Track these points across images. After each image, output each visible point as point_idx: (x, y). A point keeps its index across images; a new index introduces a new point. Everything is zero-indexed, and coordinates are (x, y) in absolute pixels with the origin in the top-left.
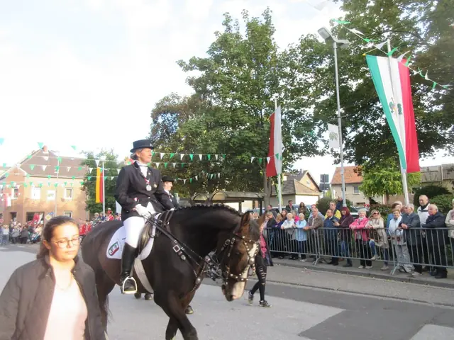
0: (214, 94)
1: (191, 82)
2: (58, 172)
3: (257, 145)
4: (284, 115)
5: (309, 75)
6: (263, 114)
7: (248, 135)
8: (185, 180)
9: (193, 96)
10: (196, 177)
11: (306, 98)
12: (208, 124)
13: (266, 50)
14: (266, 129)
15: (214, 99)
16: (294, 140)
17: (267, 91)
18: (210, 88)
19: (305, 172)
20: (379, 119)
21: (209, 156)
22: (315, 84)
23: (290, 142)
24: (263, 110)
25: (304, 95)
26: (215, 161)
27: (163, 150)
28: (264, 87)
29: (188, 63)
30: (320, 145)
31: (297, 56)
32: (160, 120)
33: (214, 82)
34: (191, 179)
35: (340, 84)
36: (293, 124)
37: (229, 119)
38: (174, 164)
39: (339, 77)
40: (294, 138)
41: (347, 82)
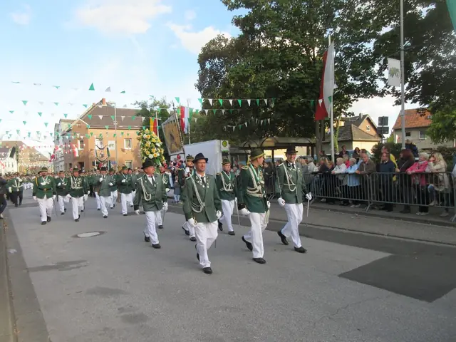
0: (262, 34)
1: (238, 22)
2: (116, 123)
3: (308, 87)
4: (339, 52)
5: (368, 4)
6: (316, 52)
7: (297, 76)
8: (234, 127)
9: (241, 37)
10: (246, 124)
11: (365, 30)
14: (318, 69)
15: (263, 39)
16: (350, 80)
17: (320, 26)
18: (257, 27)
19: (365, 116)
20: (454, 51)
21: (258, 101)
22: (374, 13)
23: (346, 83)
24: (316, 49)
25: (362, 28)
26: (265, 107)
27: (211, 97)
28: (316, 21)
32: (208, 66)
33: (261, 21)
34: (240, 126)
35: (405, 11)
36: (349, 62)
37: (278, 59)
38: (223, 111)
40: (351, 78)
41: (415, 8)
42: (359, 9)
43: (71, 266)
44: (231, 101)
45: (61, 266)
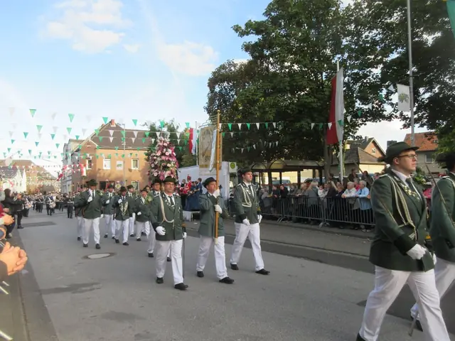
0: (271, 59)
1: (247, 48)
2: (124, 144)
4: (347, 78)
5: (375, 31)
6: (324, 77)
7: (306, 100)
8: (242, 149)
9: (250, 62)
10: (254, 146)
11: (373, 57)
12: (265, 91)
13: (328, 6)
14: (327, 93)
15: (272, 64)
16: (358, 104)
17: (328, 52)
18: (267, 53)
19: (370, 139)
21: (267, 124)
22: (382, 40)
23: (354, 107)
24: (324, 74)
25: (370, 55)
26: (273, 130)
28: (325, 47)
29: (243, 27)
30: (388, 109)
31: (363, 11)
32: (217, 89)
33: (270, 48)
34: (249, 148)
35: (413, 38)
36: (357, 87)
37: (287, 84)
38: (232, 134)
39: (412, 31)
40: (359, 102)
41: (421, 36)
42: (367, 37)
43: (84, 289)
44: (240, 125)
45: (74, 288)
